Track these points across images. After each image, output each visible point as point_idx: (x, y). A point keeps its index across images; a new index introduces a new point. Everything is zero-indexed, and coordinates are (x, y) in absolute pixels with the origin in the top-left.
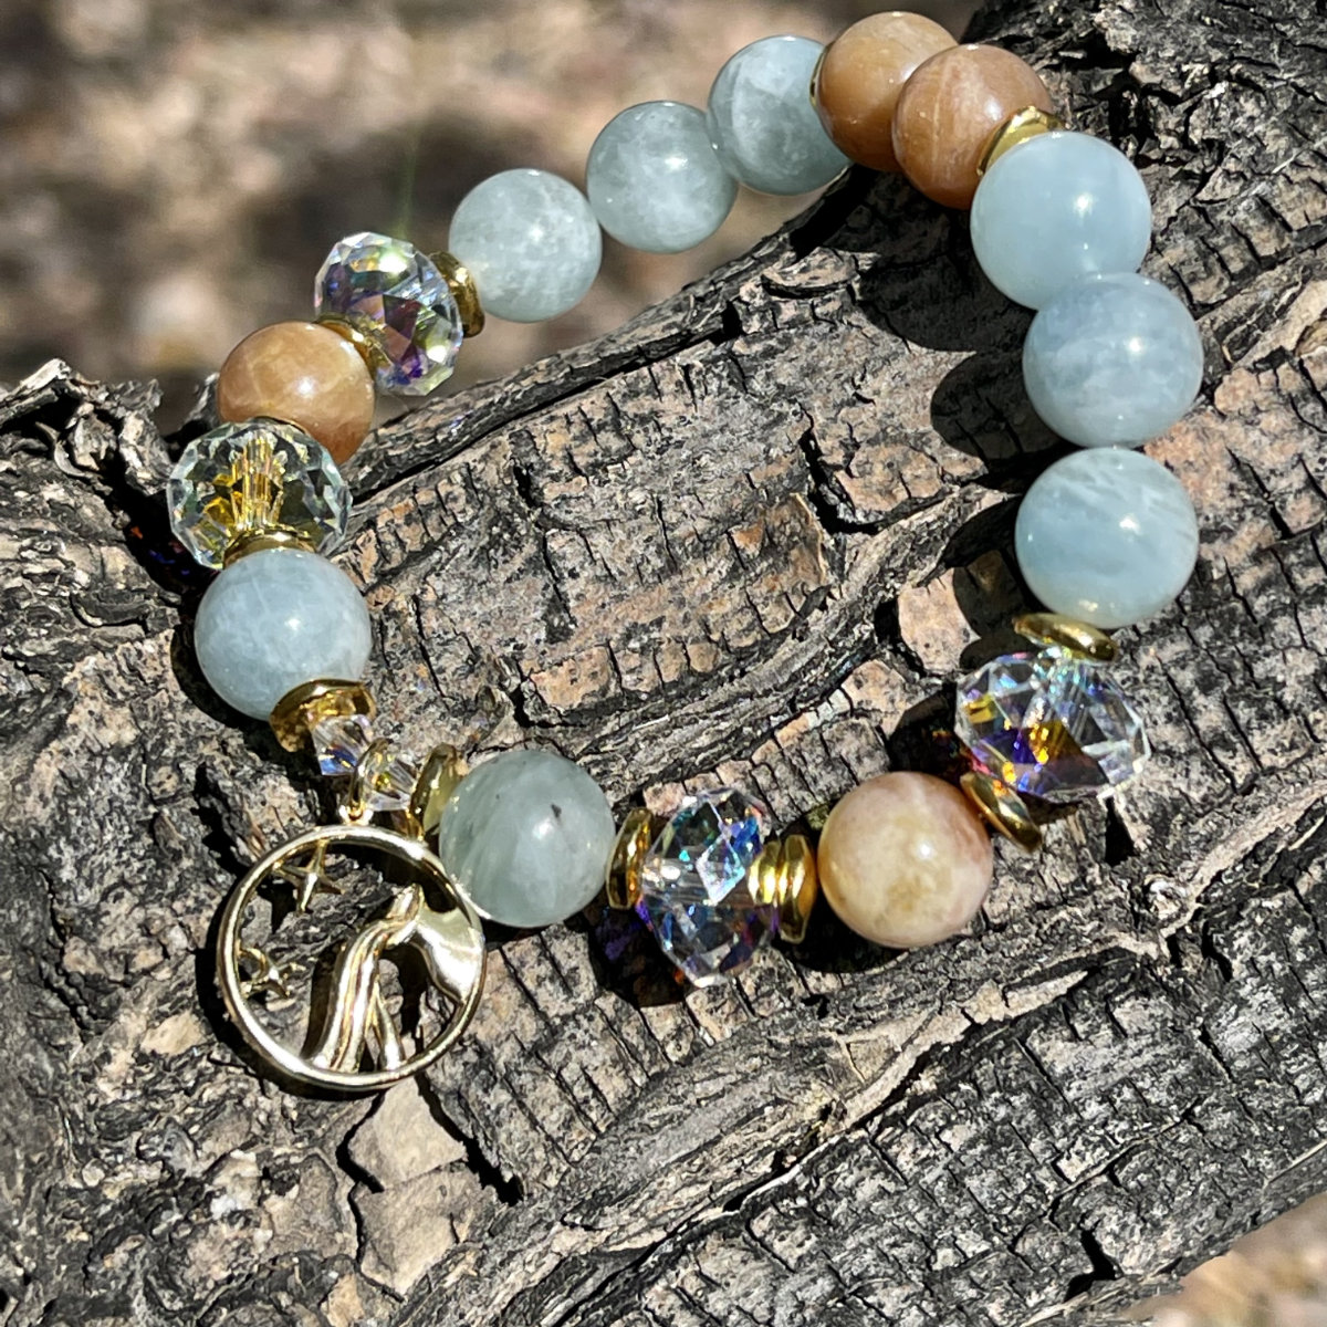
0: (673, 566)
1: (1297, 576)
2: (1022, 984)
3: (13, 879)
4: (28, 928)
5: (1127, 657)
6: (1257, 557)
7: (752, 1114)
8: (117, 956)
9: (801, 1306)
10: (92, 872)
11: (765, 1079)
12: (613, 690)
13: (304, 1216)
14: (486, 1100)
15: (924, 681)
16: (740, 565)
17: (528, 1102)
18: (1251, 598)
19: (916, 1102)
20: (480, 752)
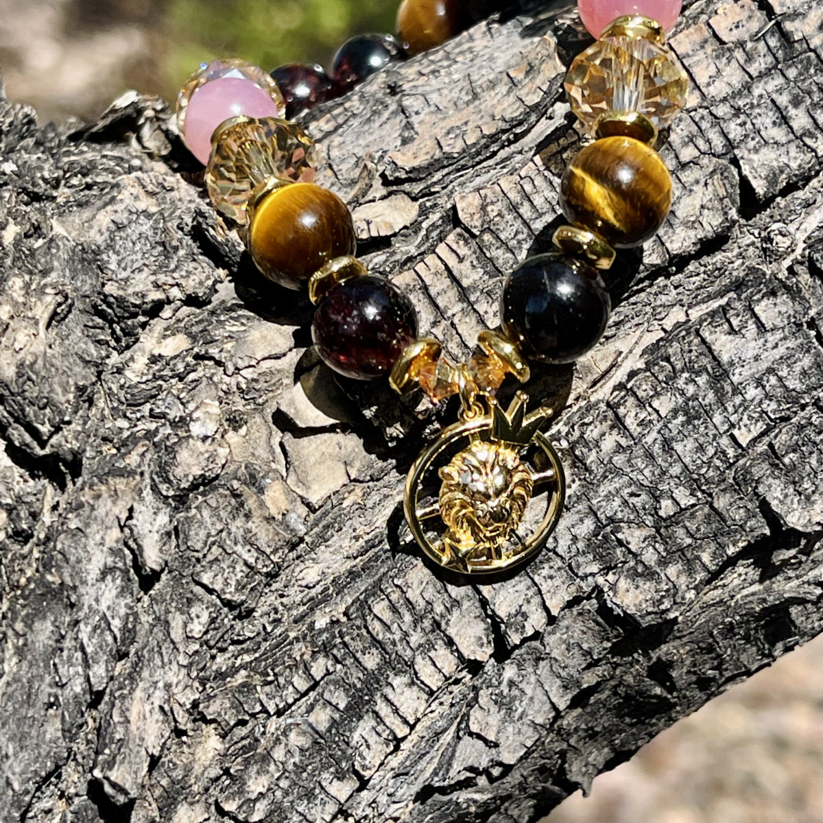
0: (476, 96)
2: (698, 304)
3: (80, 266)
5: (746, 92)
8: (137, 294)
10: (126, 264)
12: (438, 154)
13: (251, 450)
16: (513, 83)
18: (819, 51)
19: (632, 374)
20: (361, 204)
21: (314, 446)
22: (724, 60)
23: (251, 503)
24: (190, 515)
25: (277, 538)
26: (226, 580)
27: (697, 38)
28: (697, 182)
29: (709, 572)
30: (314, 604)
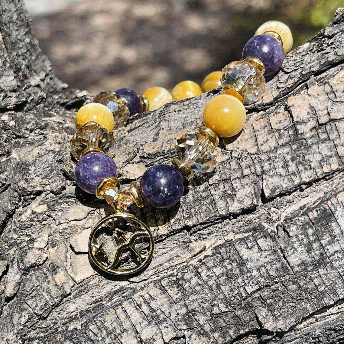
1: (320, 135)
2: (239, 233)
5: (275, 151)
6: (311, 130)
7: (171, 259)
8: (32, 187)
9: (178, 314)
10: (36, 172)
11: (176, 250)
12: (160, 150)
18: (307, 140)
19: (206, 257)
20: (130, 163)
21: (83, 258)
22: (271, 136)
23: (50, 278)
24: (27, 278)
25: (57, 293)
26: (37, 304)
27: (263, 124)
28: (247, 184)
29: (232, 338)
30: (71, 320)
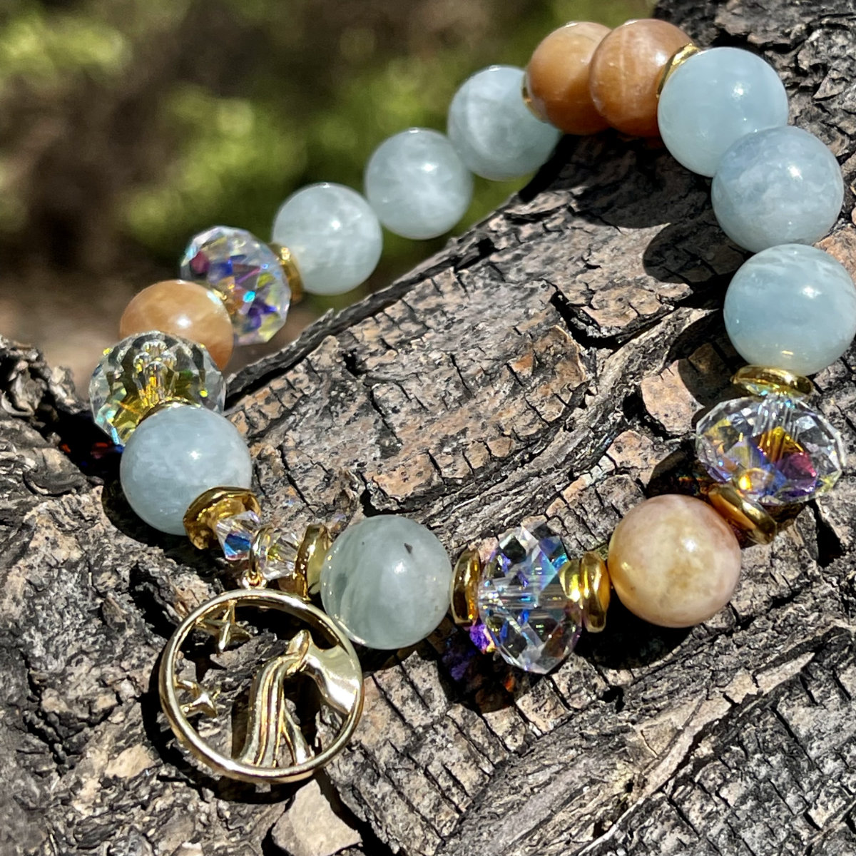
0: (468, 394)
2: (766, 669)
4: (12, 690)
7: (573, 795)
8: (82, 702)
10: (57, 647)
11: (581, 765)
12: (436, 480)
14: (375, 791)
15: (668, 442)
16: (518, 384)
17: (406, 793)
19: (699, 764)
